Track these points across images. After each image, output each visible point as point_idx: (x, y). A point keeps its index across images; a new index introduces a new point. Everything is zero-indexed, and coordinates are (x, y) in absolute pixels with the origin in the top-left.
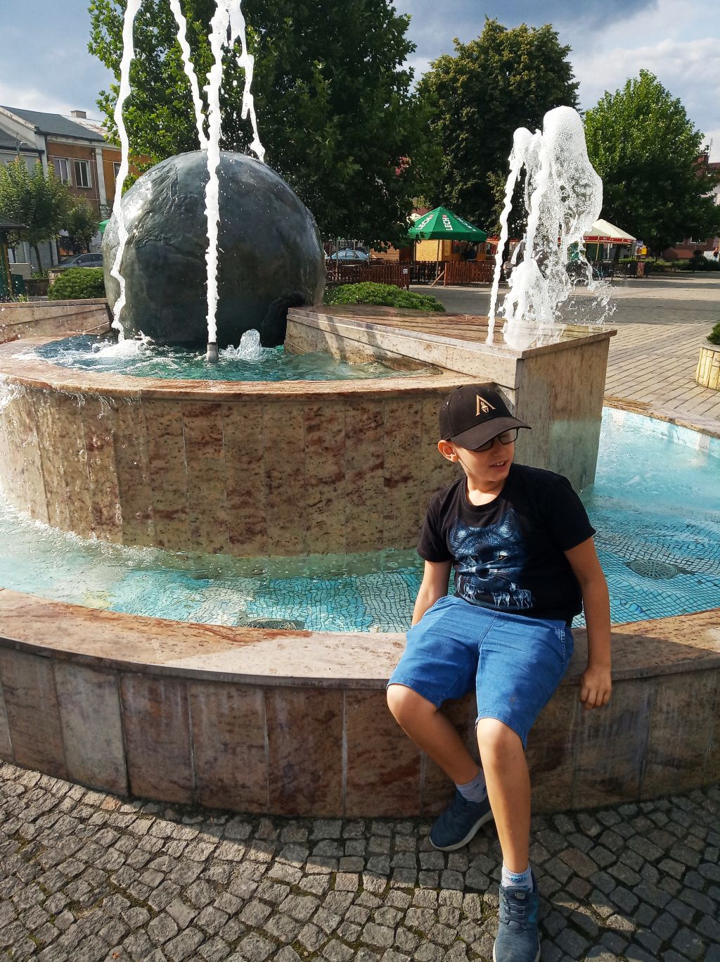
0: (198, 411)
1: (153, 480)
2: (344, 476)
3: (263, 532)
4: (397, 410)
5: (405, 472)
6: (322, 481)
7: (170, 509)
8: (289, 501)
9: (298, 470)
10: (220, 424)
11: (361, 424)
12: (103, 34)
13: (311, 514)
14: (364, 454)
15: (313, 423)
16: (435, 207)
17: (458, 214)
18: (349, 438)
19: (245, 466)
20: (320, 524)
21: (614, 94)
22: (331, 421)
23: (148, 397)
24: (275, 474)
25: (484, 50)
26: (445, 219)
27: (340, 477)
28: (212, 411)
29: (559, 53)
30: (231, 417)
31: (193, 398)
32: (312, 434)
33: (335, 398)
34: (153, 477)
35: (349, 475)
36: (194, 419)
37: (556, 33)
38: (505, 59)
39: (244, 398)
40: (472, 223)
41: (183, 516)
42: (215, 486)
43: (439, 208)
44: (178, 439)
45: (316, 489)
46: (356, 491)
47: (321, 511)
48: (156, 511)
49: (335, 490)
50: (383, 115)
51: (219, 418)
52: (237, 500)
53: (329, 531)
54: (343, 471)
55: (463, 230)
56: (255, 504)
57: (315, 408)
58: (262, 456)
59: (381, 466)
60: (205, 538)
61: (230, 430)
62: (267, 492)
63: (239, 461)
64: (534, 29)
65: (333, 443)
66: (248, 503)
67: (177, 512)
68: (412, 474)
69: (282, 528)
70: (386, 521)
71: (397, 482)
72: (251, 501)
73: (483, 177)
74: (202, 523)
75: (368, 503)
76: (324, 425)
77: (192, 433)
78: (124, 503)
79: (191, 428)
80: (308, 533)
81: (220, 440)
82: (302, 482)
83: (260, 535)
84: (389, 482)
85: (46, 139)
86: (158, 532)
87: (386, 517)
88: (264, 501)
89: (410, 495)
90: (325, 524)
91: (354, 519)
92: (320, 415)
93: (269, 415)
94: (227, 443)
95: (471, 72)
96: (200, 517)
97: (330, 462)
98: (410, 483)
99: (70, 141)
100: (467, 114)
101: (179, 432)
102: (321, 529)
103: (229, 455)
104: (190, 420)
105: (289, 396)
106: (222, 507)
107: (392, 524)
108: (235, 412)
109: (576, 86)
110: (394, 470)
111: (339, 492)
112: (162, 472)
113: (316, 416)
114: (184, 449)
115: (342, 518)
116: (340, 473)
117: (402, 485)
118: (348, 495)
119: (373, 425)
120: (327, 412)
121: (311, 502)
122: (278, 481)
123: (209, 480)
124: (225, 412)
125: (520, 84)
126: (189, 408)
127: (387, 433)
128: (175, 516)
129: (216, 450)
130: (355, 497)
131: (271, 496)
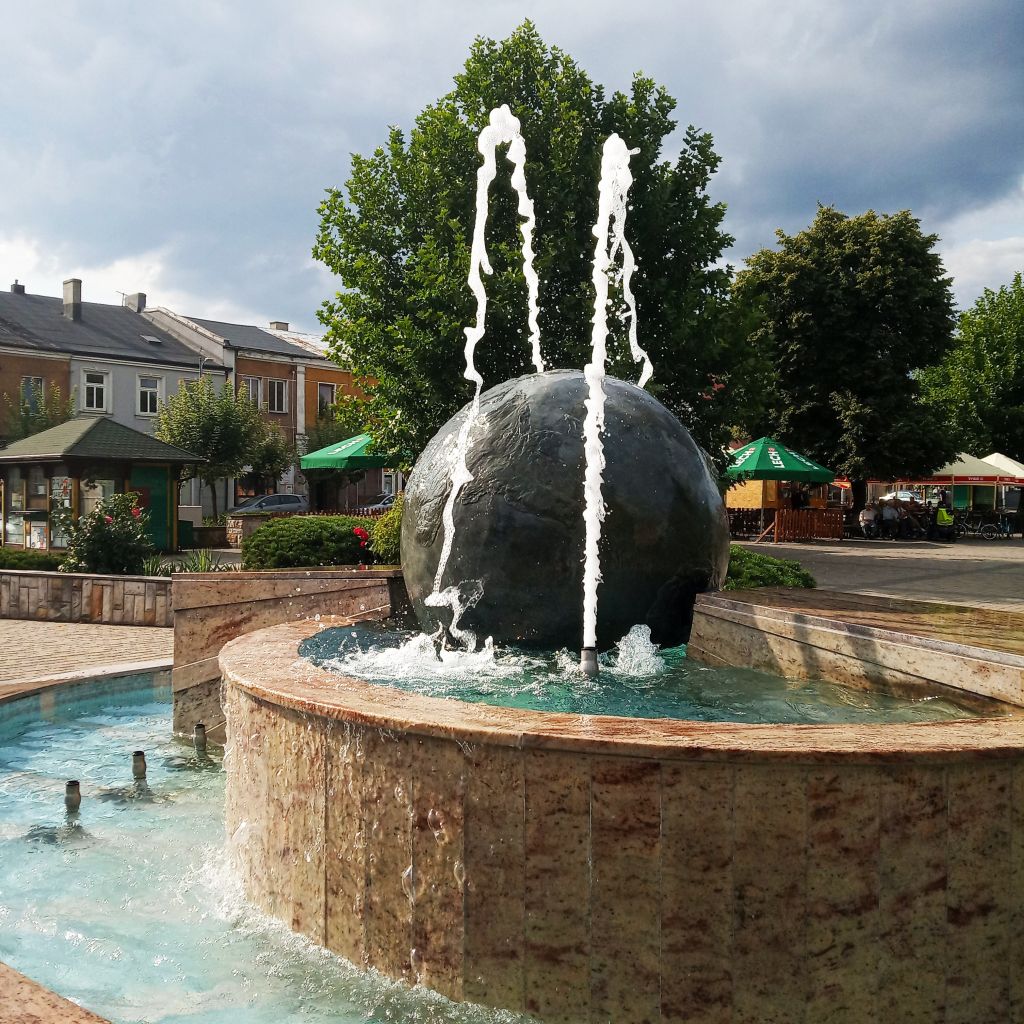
0: (618, 775)
1: (529, 889)
2: (876, 902)
3: (725, 999)
4: (969, 785)
5: (983, 897)
6: (836, 910)
7: (556, 945)
8: (776, 943)
9: (794, 887)
10: (658, 798)
11: (908, 808)
12: (332, 236)
13: (818, 969)
14: (910, 863)
15: (823, 803)
16: (754, 438)
17: (789, 447)
18: (887, 832)
19: (698, 876)
20: (831, 990)
21: (997, 291)
22: (854, 800)
23: (536, 746)
24: (752, 892)
25: (817, 242)
26: (773, 453)
27: (869, 902)
28: (644, 775)
29: (922, 243)
30: (678, 786)
31: (613, 751)
32: (820, 823)
33: (866, 761)
34: (529, 883)
35: (886, 900)
36: (611, 787)
37: (916, 220)
38: (847, 251)
39: (706, 756)
40: (810, 458)
41: (578, 959)
42: (641, 908)
43: (763, 439)
44: (578, 820)
45: (827, 923)
46: (897, 931)
47: (833, 965)
48: (530, 947)
49: (860, 927)
50: (695, 323)
51: (656, 787)
52: (678, 936)
53: (849, 1004)
54: (876, 891)
55: (799, 468)
56: (712, 946)
57: (828, 778)
58: (730, 859)
59: (942, 884)
60: (616, 1004)
61: (673, 810)
62: (736, 924)
63: (687, 865)
64: (886, 217)
65: (857, 839)
66: (700, 942)
67: (566, 950)
68: (996, 901)
69: (761, 993)
70: (951, 989)
71: (970, 914)
72: (706, 939)
73: (824, 398)
74: (612, 974)
75: (919, 952)
76: (843, 807)
77: (606, 812)
78: (471, 926)
79: (604, 803)
80: (810, 1006)
81: (655, 826)
82: (802, 910)
83: (719, 1004)
84: (956, 916)
85: (236, 355)
86: (530, 984)
87: (952, 982)
88: (729, 940)
89: (993, 941)
90: (841, 990)
91: (893, 982)
92: (837, 790)
93: (746, 785)
94: (668, 832)
95: (802, 268)
96: (609, 962)
97: (852, 875)
98: (993, 918)
99: (266, 357)
100: (797, 320)
101: (583, 808)
102: (833, 999)
103: (670, 853)
104: (604, 788)
105: (785, 755)
106: (652, 947)
107: (960, 994)
108: (684, 779)
109: (948, 282)
110: (964, 892)
111: (869, 929)
112: (547, 876)
113: (828, 791)
114: (589, 840)
115: (872, 979)
116: (869, 897)
117: (978, 921)
118: (883, 936)
119: (929, 809)
120: (849, 786)
121: (816, 947)
122: (757, 906)
123: (630, 896)
124: (666, 777)
125: (870, 281)
126: (603, 768)
127: (953, 825)
128: (564, 957)
129: (646, 844)
130: (895, 941)
131: (743, 932)
